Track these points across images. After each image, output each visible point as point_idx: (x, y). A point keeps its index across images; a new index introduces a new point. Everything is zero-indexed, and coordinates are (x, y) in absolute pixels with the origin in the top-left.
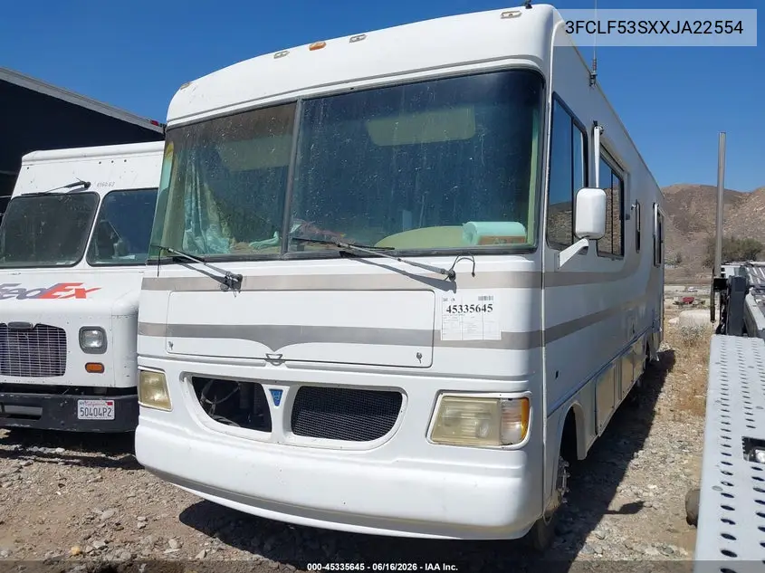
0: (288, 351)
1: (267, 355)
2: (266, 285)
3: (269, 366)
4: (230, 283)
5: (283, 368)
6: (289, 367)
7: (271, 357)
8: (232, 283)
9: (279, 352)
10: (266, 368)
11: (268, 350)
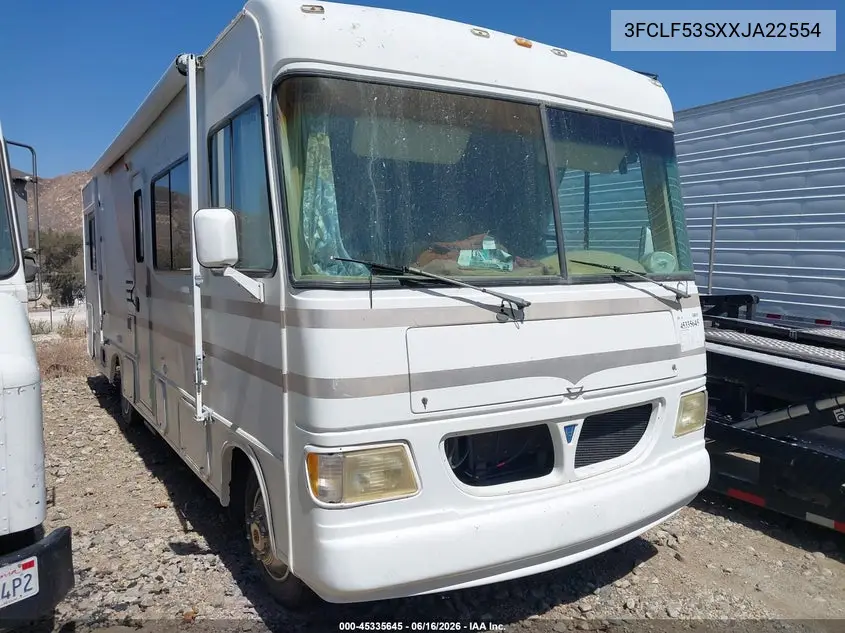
0: (589, 382)
1: (568, 389)
2: (553, 313)
3: (567, 402)
4: (509, 312)
5: (580, 400)
6: (585, 398)
7: (572, 391)
8: (512, 313)
9: (579, 384)
10: (563, 404)
11: (569, 384)
